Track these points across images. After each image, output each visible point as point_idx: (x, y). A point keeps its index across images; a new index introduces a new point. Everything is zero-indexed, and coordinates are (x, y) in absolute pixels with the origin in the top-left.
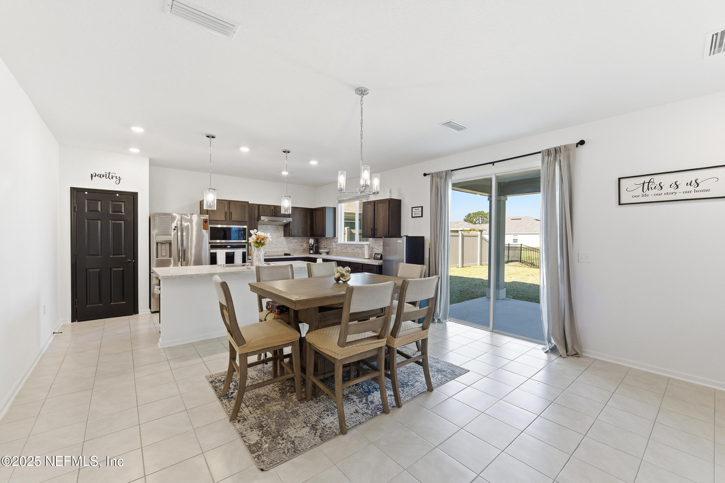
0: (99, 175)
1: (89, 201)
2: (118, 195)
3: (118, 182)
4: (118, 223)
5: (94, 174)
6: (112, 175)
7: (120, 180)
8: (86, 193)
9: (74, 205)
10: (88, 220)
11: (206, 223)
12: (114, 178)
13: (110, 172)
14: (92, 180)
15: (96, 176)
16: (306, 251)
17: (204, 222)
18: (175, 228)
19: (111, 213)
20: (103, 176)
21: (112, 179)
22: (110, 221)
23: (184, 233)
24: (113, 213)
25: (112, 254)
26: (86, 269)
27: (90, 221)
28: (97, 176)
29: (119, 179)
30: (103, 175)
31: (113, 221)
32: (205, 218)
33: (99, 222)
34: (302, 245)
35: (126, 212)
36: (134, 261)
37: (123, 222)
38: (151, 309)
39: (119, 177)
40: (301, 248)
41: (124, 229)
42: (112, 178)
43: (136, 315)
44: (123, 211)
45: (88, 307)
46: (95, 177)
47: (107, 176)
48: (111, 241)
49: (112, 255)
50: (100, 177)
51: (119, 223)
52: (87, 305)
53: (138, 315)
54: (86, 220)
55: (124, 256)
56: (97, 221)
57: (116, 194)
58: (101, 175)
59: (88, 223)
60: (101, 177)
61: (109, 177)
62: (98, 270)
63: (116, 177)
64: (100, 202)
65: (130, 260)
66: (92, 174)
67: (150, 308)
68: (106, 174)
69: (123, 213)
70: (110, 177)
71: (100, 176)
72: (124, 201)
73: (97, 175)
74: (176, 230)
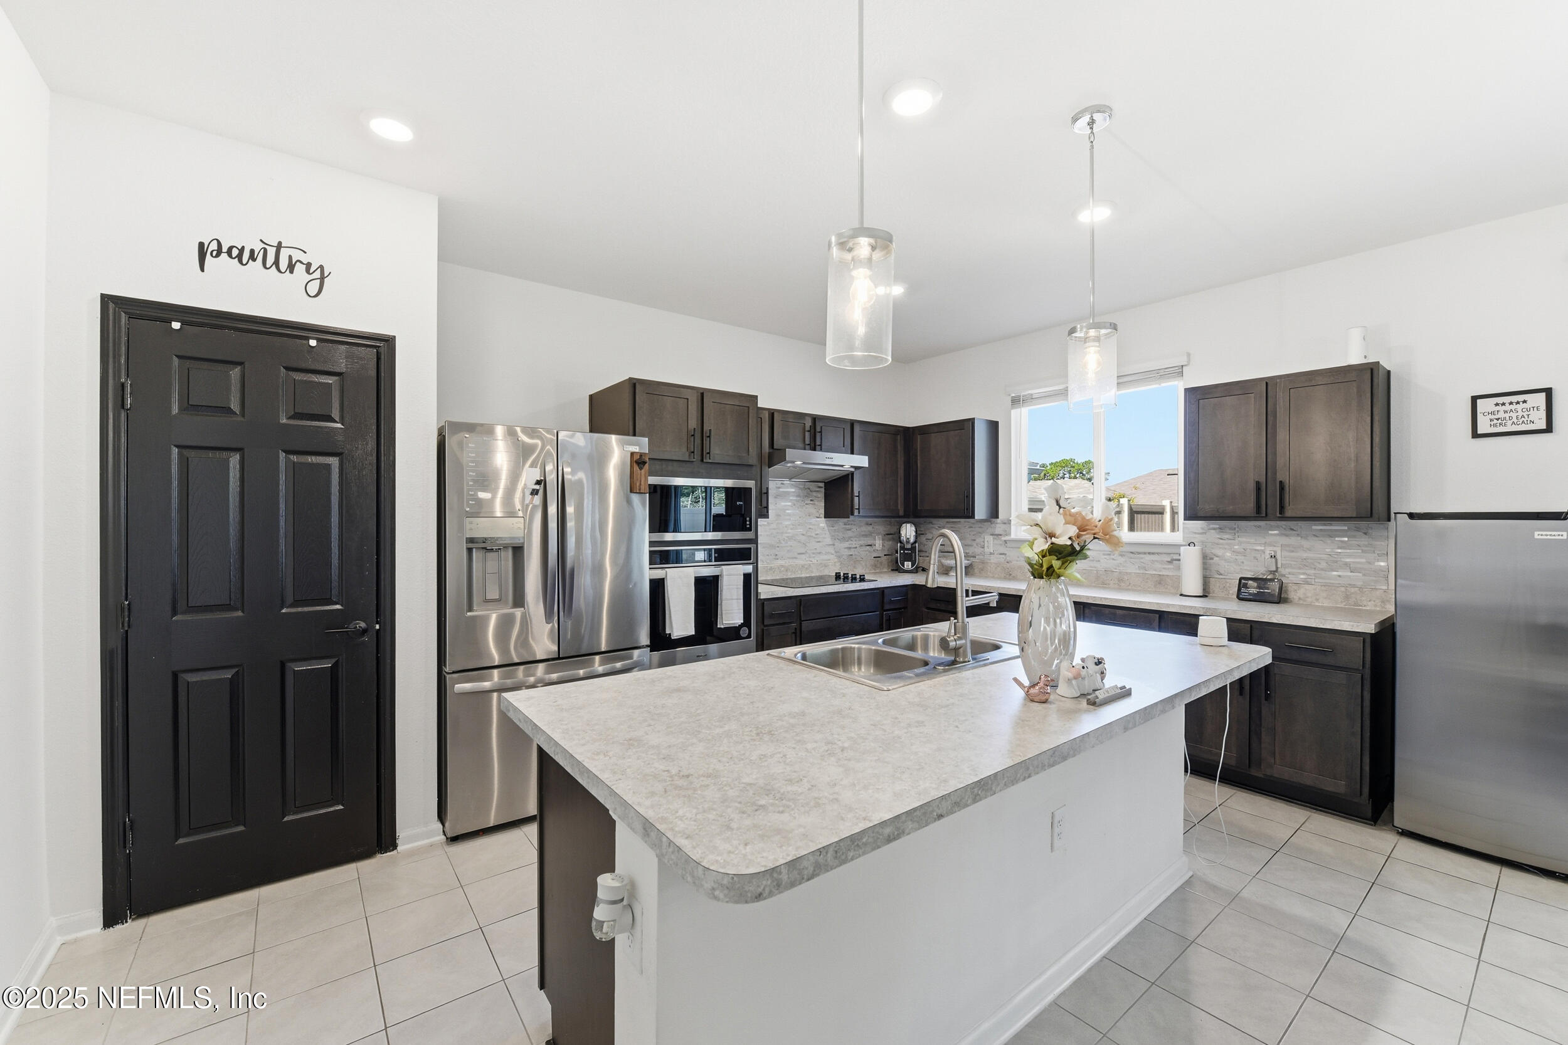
0: (235, 252)
1: (188, 363)
2: (313, 343)
3: (313, 288)
4: (312, 465)
5: (214, 246)
6: (290, 257)
7: (322, 279)
8: (176, 325)
9: (120, 378)
10: (186, 452)
11: (641, 469)
12: (300, 269)
13: (280, 243)
14: (202, 270)
15: (219, 251)
16: (881, 563)
17: (636, 467)
18: (537, 487)
19: (284, 421)
20: (252, 257)
21: (292, 272)
22: (282, 455)
23: (570, 506)
24: (292, 422)
25: (290, 599)
26: (175, 676)
27: (192, 454)
28: (224, 256)
29: (317, 274)
30: (252, 251)
31: (294, 458)
32: (636, 449)
33: (234, 460)
34: (871, 545)
35: (347, 419)
36: (377, 627)
37: (334, 461)
38: (444, 825)
39: (321, 267)
40: (870, 552)
41: (341, 492)
42: (291, 267)
43: (388, 854)
44: (336, 414)
45: (180, 844)
46: (218, 255)
47: (270, 259)
48: (283, 545)
49: (287, 607)
50: (240, 261)
51: (318, 465)
52: (177, 838)
53: (395, 851)
54: (175, 451)
55: (338, 607)
56: (224, 454)
57: (308, 339)
58: (242, 250)
59: (184, 463)
60: (244, 262)
61: (276, 263)
62: (228, 674)
63: (309, 265)
64: (239, 368)
65: (363, 625)
66: (201, 245)
67: (442, 816)
68: (265, 250)
69: (335, 421)
70: (284, 264)
71: (240, 257)
72: (338, 370)
73: (225, 249)
74: (541, 492)
